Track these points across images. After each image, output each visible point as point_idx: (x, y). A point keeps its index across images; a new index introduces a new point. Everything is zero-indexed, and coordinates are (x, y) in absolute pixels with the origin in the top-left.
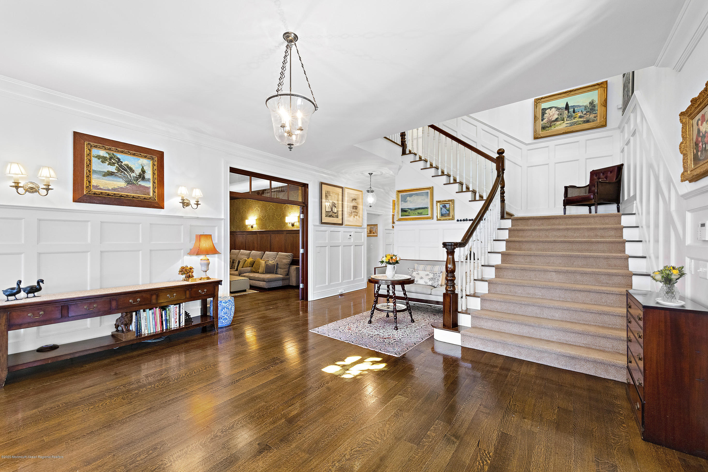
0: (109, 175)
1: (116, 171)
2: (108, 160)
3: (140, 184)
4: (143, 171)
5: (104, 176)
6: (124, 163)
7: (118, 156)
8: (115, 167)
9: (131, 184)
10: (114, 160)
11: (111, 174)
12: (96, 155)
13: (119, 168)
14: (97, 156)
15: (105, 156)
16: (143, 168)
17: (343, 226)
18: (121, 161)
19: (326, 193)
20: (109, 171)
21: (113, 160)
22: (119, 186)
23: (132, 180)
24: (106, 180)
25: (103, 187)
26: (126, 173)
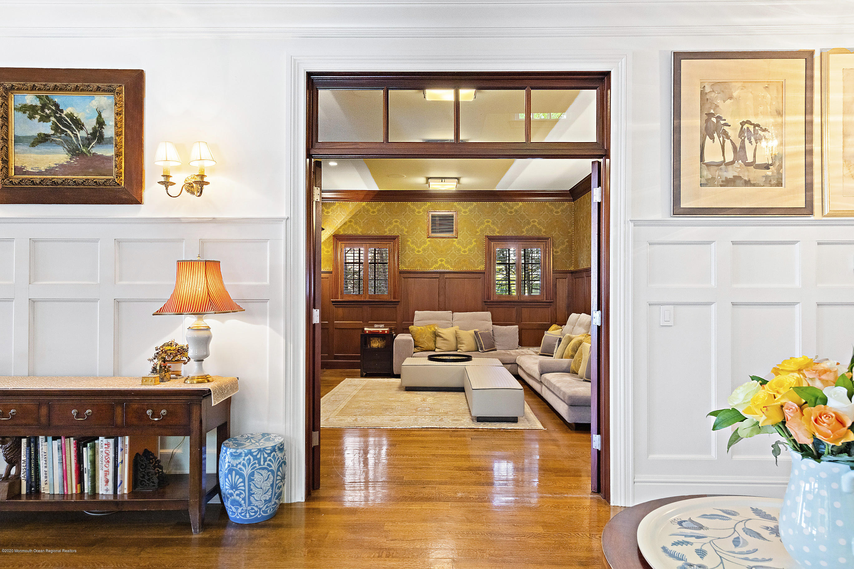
0: (40, 142)
1: (53, 132)
2: (39, 112)
3: (93, 152)
4: (101, 123)
5: (33, 145)
6: (65, 112)
7: (56, 100)
8: (50, 124)
9: (78, 155)
10: (49, 109)
11: (43, 139)
12: (20, 106)
13: (57, 125)
14: (22, 107)
15: (34, 104)
16: (100, 115)
17: (812, 218)
18: (61, 108)
19: (708, 89)
20: (41, 134)
21: (47, 111)
22: (57, 162)
23: (79, 147)
24: (37, 153)
25: (32, 169)
26: (69, 132)
